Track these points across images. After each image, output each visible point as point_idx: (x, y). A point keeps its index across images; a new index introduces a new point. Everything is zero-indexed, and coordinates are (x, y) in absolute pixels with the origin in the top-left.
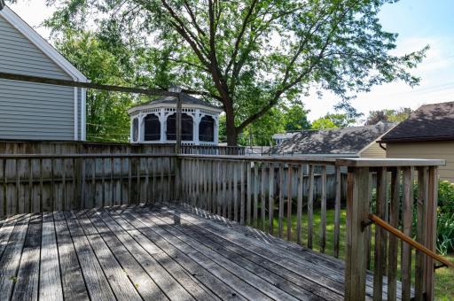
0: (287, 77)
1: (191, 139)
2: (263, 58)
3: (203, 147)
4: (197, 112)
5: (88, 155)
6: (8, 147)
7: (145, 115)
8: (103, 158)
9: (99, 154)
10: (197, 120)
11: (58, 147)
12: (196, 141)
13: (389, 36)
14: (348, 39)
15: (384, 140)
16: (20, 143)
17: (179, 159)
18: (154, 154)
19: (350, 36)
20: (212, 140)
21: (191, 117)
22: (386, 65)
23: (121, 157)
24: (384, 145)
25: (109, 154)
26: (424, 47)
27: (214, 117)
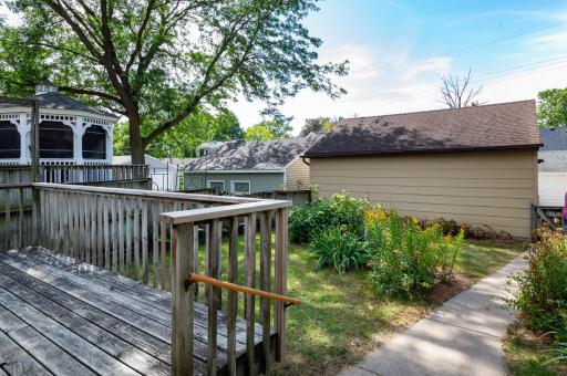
0: (207, 79)
1: (71, 155)
2: (179, 54)
3: (88, 167)
4: (80, 121)
10: (79, 132)
12: (78, 159)
13: (315, 42)
14: (275, 43)
15: (308, 155)
17: (36, 190)
19: (277, 39)
20: (103, 157)
21: (69, 127)
22: (310, 74)
24: (307, 160)
26: (344, 60)
27: (105, 127)
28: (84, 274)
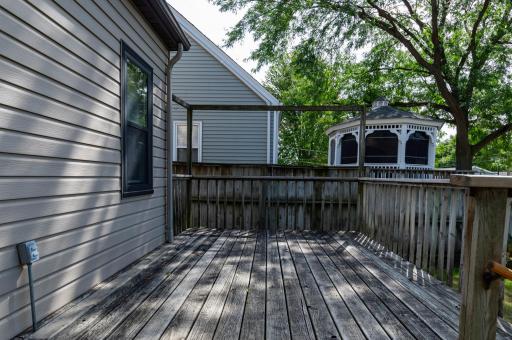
1: (395, 160)
3: (410, 171)
4: (404, 128)
5: (273, 177)
6: (209, 170)
7: (342, 135)
8: (287, 180)
9: (282, 177)
10: (403, 138)
11: (246, 170)
12: (401, 164)
16: (217, 166)
18: (340, 178)
20: (426, 163)
21: (395, 135)
23: (305, 181)
25: (292, 177)
27: (428, 133)
28: (389, 260)
